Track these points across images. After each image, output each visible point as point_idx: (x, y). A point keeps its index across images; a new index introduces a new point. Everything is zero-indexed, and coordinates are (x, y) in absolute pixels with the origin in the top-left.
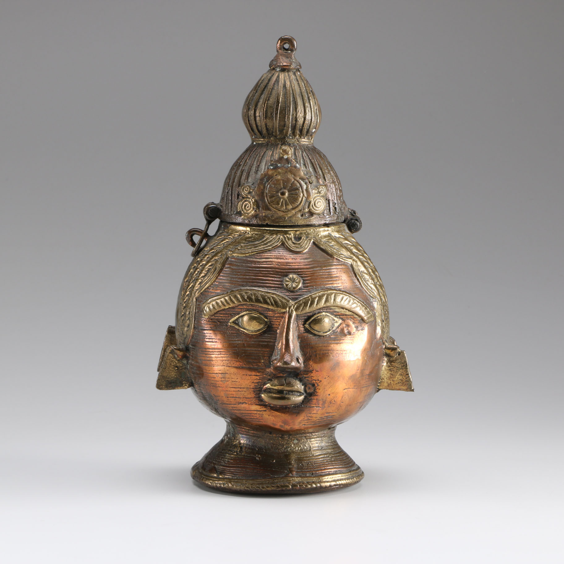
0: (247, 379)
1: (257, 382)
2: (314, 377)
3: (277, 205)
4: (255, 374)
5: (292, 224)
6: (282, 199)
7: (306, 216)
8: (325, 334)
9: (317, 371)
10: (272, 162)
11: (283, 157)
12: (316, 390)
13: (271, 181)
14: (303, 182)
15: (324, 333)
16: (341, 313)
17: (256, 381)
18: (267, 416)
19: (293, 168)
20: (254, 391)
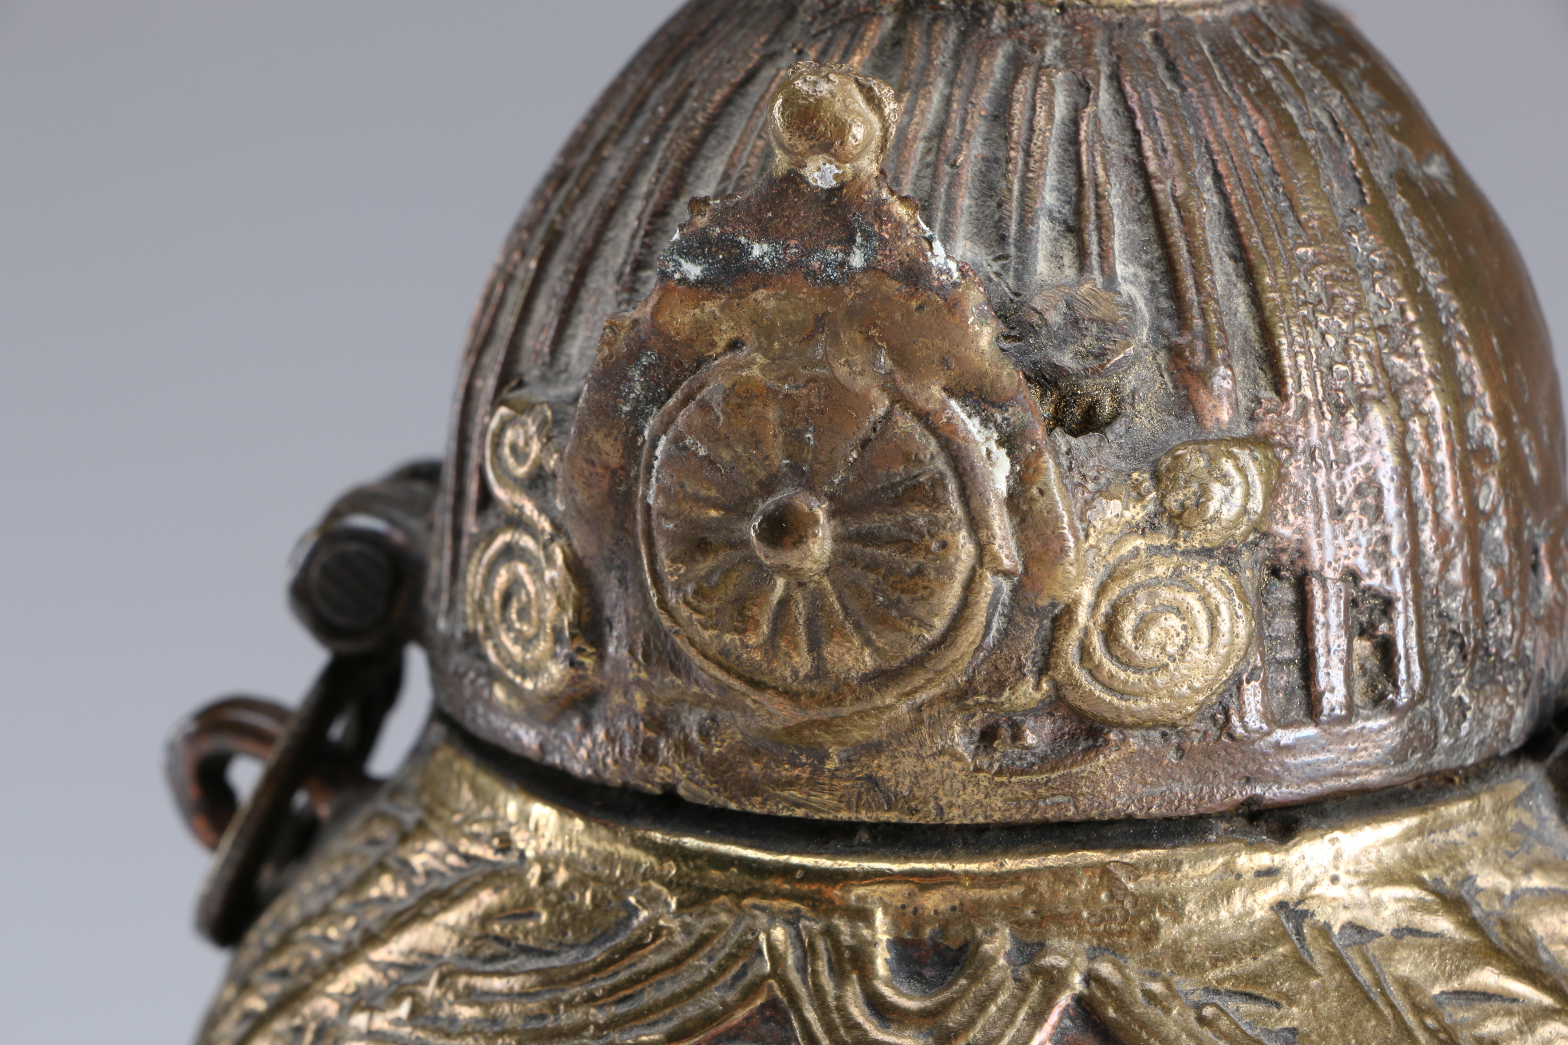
3: (736, 630)
5: (893, 817)
6: (780, 582)
7: (1030, 739)
10: (701, 221)
11: (794, 179)
13: (684, 402)
14: (985, 422)
19: (893, 287)
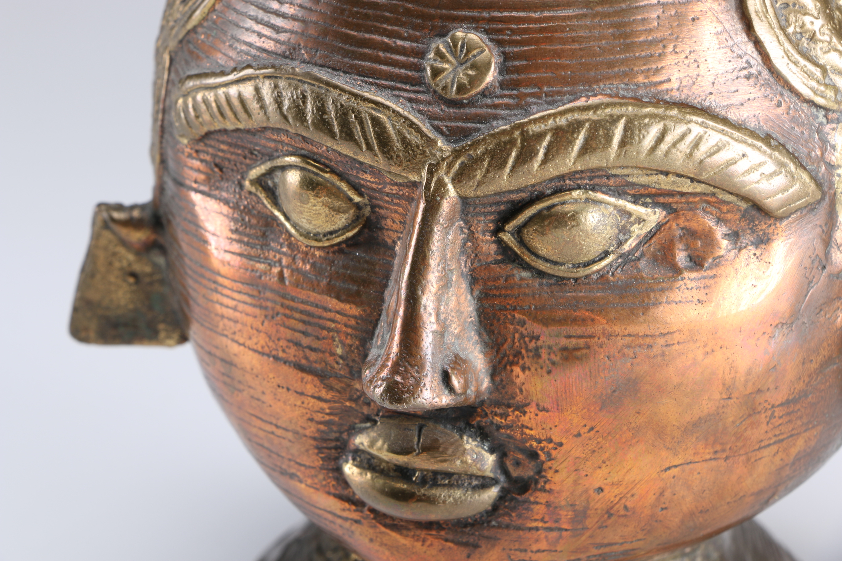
0: (290, 405)
1: (323, 419)
2: (531, 429)
4: (316, 395)
8: (582, 272)
9: (544, 410)
12: (543, 474)
15: (577, 266)
16: (660, 189)
17: (319, 417)
18: (366, 541)
20: (317, 448)
